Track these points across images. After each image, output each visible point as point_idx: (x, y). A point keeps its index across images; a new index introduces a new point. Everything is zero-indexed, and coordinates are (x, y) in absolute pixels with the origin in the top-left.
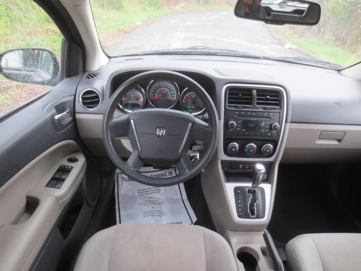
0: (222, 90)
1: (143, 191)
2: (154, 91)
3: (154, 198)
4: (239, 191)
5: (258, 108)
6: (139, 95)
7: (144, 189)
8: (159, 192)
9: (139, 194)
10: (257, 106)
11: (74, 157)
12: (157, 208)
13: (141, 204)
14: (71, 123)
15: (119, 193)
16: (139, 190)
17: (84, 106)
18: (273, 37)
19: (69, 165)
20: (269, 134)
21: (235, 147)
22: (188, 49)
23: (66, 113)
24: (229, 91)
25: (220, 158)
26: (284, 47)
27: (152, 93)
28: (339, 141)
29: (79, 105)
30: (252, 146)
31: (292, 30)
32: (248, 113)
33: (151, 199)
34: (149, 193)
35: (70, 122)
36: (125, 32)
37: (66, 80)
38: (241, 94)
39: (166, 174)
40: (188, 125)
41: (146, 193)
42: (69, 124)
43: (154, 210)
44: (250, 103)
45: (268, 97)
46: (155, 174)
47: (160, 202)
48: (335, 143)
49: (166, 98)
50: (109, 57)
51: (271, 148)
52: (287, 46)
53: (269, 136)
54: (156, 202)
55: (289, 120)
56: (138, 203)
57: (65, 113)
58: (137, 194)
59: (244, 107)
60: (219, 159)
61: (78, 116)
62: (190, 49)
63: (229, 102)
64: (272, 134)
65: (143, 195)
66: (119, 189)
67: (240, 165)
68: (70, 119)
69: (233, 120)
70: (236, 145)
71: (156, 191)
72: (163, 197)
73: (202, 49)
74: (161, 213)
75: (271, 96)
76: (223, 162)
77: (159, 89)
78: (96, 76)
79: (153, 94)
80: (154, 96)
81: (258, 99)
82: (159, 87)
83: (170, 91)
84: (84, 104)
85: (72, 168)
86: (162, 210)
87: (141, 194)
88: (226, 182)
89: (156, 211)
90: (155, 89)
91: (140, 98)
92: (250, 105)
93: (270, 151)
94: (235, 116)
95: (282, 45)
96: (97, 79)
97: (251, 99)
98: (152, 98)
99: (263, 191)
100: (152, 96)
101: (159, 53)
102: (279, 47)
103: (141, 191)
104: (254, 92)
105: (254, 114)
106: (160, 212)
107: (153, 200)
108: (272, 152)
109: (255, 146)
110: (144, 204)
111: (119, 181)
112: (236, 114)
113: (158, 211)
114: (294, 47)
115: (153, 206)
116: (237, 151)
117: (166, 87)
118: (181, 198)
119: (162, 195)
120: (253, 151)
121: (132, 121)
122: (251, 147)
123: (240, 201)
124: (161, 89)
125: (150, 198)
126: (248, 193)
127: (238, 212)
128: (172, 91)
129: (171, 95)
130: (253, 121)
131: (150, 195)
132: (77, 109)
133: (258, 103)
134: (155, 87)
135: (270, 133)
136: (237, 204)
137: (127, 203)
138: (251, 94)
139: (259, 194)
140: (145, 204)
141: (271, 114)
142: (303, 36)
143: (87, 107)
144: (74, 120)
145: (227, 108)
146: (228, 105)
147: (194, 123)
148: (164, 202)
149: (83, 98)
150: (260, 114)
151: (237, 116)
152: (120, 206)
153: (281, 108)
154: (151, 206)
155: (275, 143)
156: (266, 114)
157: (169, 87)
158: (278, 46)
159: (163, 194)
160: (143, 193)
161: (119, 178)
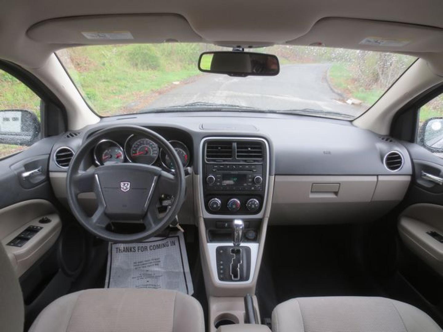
0: (200, 143)
1: (140, 264)
2: (135, 149)
3: (151, 271)
4: (221, 251)
5: (239, 161)
6: (119, 153)
7: (142, 260)
8: (157, 264)
9: (135, 267)
10: (237, 159)
11: (46, 218)
12: (151, 281)
13: (135, 278)
14: (44, 182)
15: (112, 266)
16: (136, 263)
17: (58, 164)
18: (334, 92)
19: (38, 226)
20: (253, 188)
21: (216, 204)
22: (186, 106)
23: (38, 170)
24: (208, 144)
25: (202, 215)
26: (345, 102)
27: (133, 150)
28: (336, 193)
29: (53, 164)
30: (234, 201)
31: (356, 83)
32: (228, 167)
33: (148, 273)
34: (147, 265)
35: (42, 180)
36: (160, 93)
37: (45, 139)
38: (220, 147)
39: (167, 243)
40: (154, 178)
41: (143, 266)
42: (42, 183)
43: (148, 283)
44: (230, 157)
45: (249, 149)
46: (156, 245)
47: (157, 275)
48: (332, 196)
49: (147, 155)
50: (101, 117)
51: (256, 203)
52: (349, 102)
53: (253, 190)
54: (153, 275)
55: (273, 172)
56: (132, 277)
57: (36, 170)
58: (133, 267)
59: (224, 161)
60: (201, 217)
61: (52, 175)
62: (189, 105)
63: (208, 156)
64: (255, 187)
65: (140, 267)
66: (113, 261)
67: (225, 224)
68: (43, 178)
69: (212, 174)
70: (218, 201)
71: (154, 264)
72: (163, 270)
73: (201, 105)
74: (156, 287)
75: (251, 148)
76: (206, 220)
77: (141, 146)
78: (76, 135)
79: (134, 152)
80: (136, 153)
81: (238, 152)
82: (141, 144)
83: (152, 148)
84: (59, 162)
85: (41, 228)
86: (158, 284)
87: (137, 267)
88: (208, 242)
89: (150, 285)
90: (136, 146)
91: (121, 156)
92: (230, 158)
93: (255, 206)
94: (214, 170)
95: (343, 100)
96: (77, 137)
97: (231, 152)
98: (133, 155)
99: (248, 250)
100: (133, 153)
101: (155, 111)
102: (340, 103)
103: (137, 264)
104: (235, 145)
105: (234, 167)
106: (155, 285)
107: (150, 273)
108: (258, 208)
109: (239, 202)
110: (138, 278)
111: (113, 251)
112: (216, 168)
113: (152, 285)
114: (357, 101)
115: (148, 279)
116: (219, 208)
117: (147, 144)
118: (182, 271)
119: (161, 268)
120: (236, 207)
121: (96, 176)
122: (235, 203)
123: (221, 262)
124: (142, 146)
125: (147, 271)
126: (231, 254)
127: (219, 274)
128: (153, 147)
129: (153, 151)
130: (233, 174)
131: (147, 269)
132: (51, 168)
133: (238, 156)
134: (137, 144)
135: (253, 186)
136: (218, 265)
137: (119, 276)
138: (231, 148)
139: (243, 254)
140: (140, 278)
141: (253, 167)
142: (370, 89)
143: (61, 165)
144: (48, 179)
145: (205, 162)
146: (206, 159)
147: (160, 176)
148: (162, 276)
149: (58, 157)
150: (241, 166)
151: (216, 169)
152: (111, 280)
153: (264, 160)
154: (146, 279)
155: (261, 198)
156: (247, 167)
157: (151, 144)
158: (337, 102)
159: (162, 266)
160: (140, 266)
161: (113, 249)
